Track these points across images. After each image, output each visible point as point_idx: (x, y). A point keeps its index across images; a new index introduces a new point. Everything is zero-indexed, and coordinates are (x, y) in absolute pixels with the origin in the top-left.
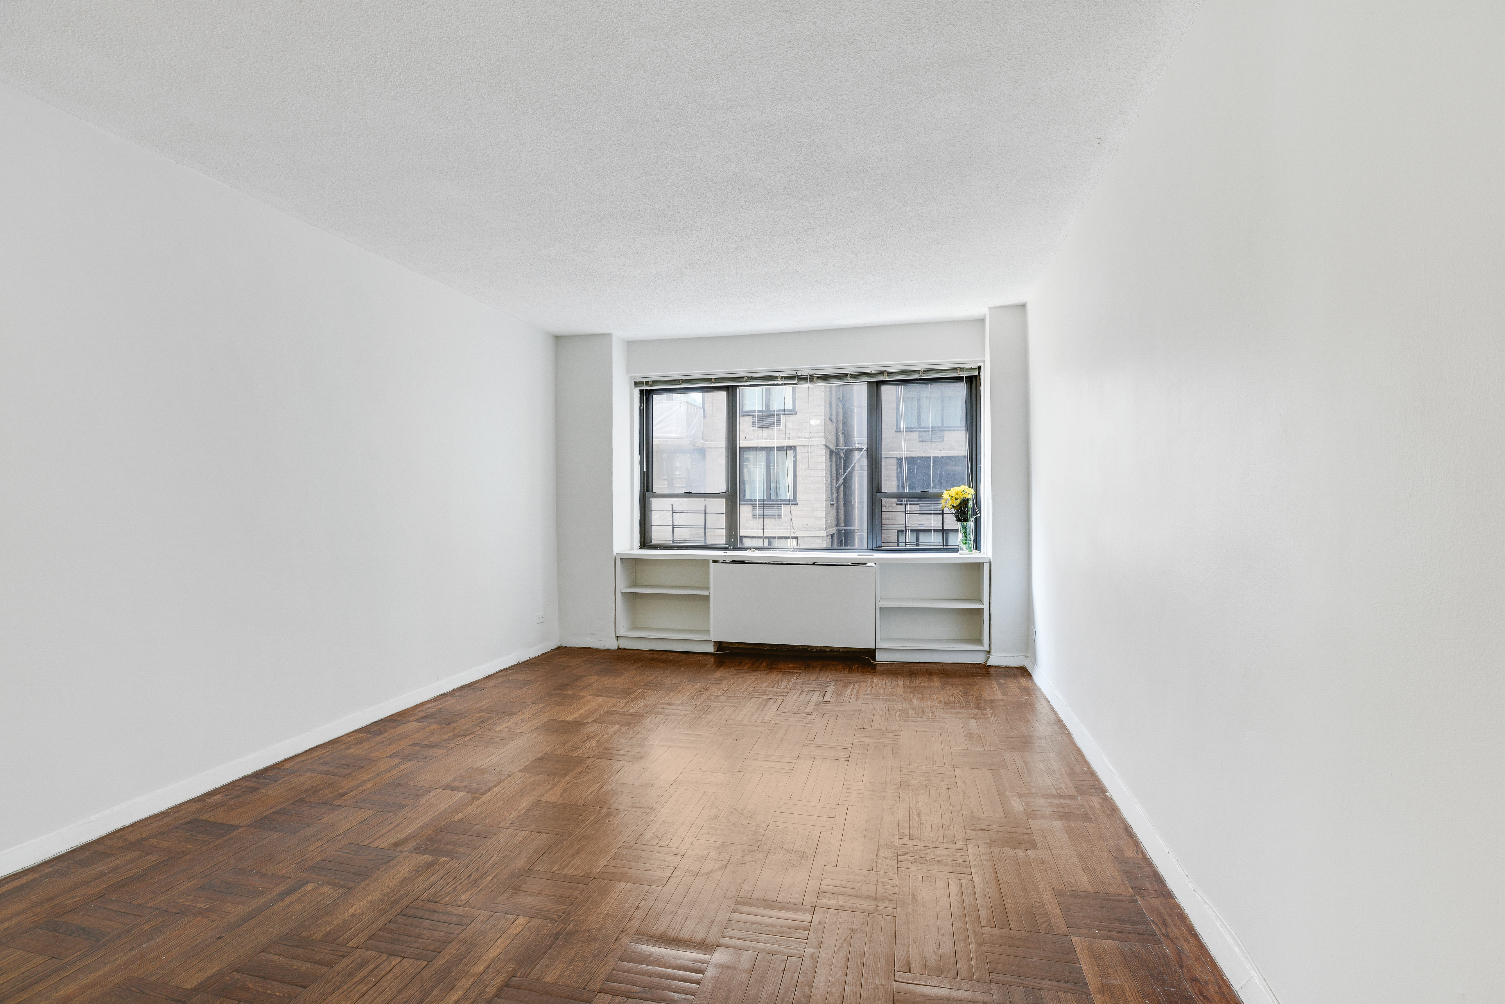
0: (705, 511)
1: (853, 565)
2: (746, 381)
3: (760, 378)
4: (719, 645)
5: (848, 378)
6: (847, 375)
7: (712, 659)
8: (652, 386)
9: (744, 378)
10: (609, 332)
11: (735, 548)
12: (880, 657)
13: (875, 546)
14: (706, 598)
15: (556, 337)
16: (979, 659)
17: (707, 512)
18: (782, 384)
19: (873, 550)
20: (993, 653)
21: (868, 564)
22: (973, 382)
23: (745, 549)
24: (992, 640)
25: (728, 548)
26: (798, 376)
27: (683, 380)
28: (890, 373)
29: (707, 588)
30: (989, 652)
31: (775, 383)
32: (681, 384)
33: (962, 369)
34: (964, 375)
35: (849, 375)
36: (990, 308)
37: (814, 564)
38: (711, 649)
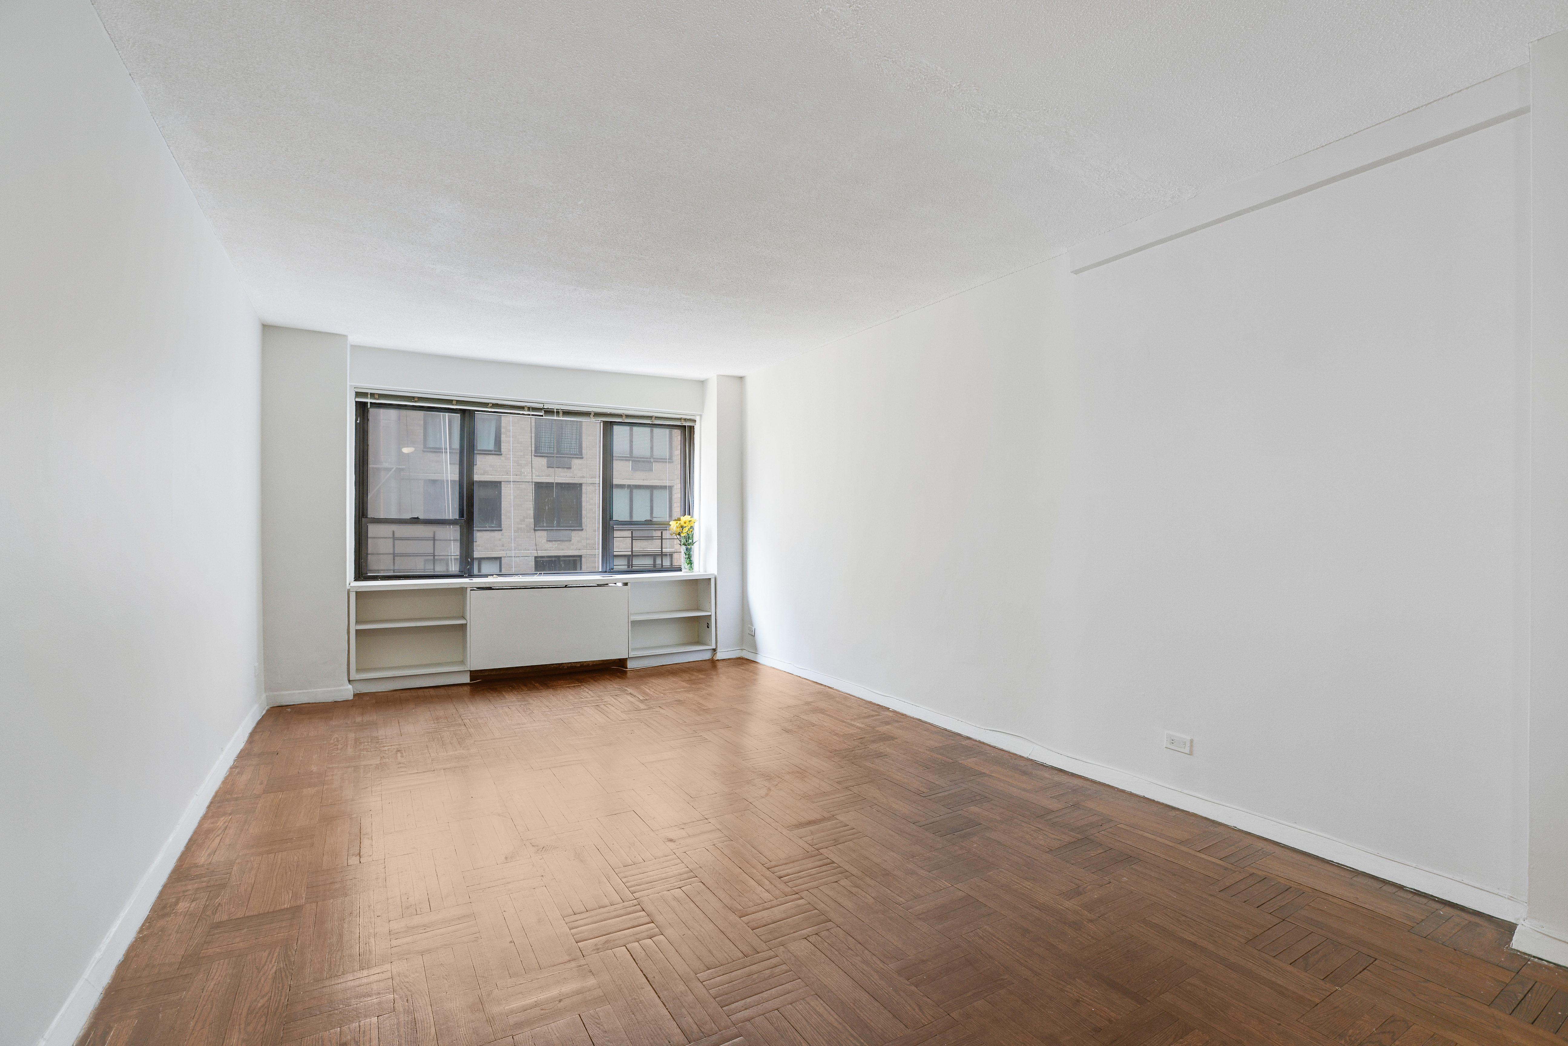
0: (434, 538)
1: (599, 585)
2: (491, 407)
3: (507, 406)
4: (474, 674)
5: (591, 416)
6: (590, 414)
7: (467, 689)
8: (378, 399)
9: (488, 404)
10: (345, 333)
11: (471, 576)
12: (630, 665)
13: (608, 569)
14: (463, 627)
15: (263, 325)
16: (707, 656)
17: (436, 538)
18: (529, 415)
19: (606, 572)
20: (718, 650)
21: (610, 585)
22: (687, 431)
23: (486, 576)
24: (718, 639)
25: (463, 576)
26: (544, 408)
27: (418, 397)
28: (627, 416)
29: (463, 617)
30: (714, 650)
31: (521, 412)
32: (415, 402)
33: (685, 420)
34: (686, 425)
35: (593, 414)
36: (718, 376)
37: (566, 587)
38: (466, 679)
